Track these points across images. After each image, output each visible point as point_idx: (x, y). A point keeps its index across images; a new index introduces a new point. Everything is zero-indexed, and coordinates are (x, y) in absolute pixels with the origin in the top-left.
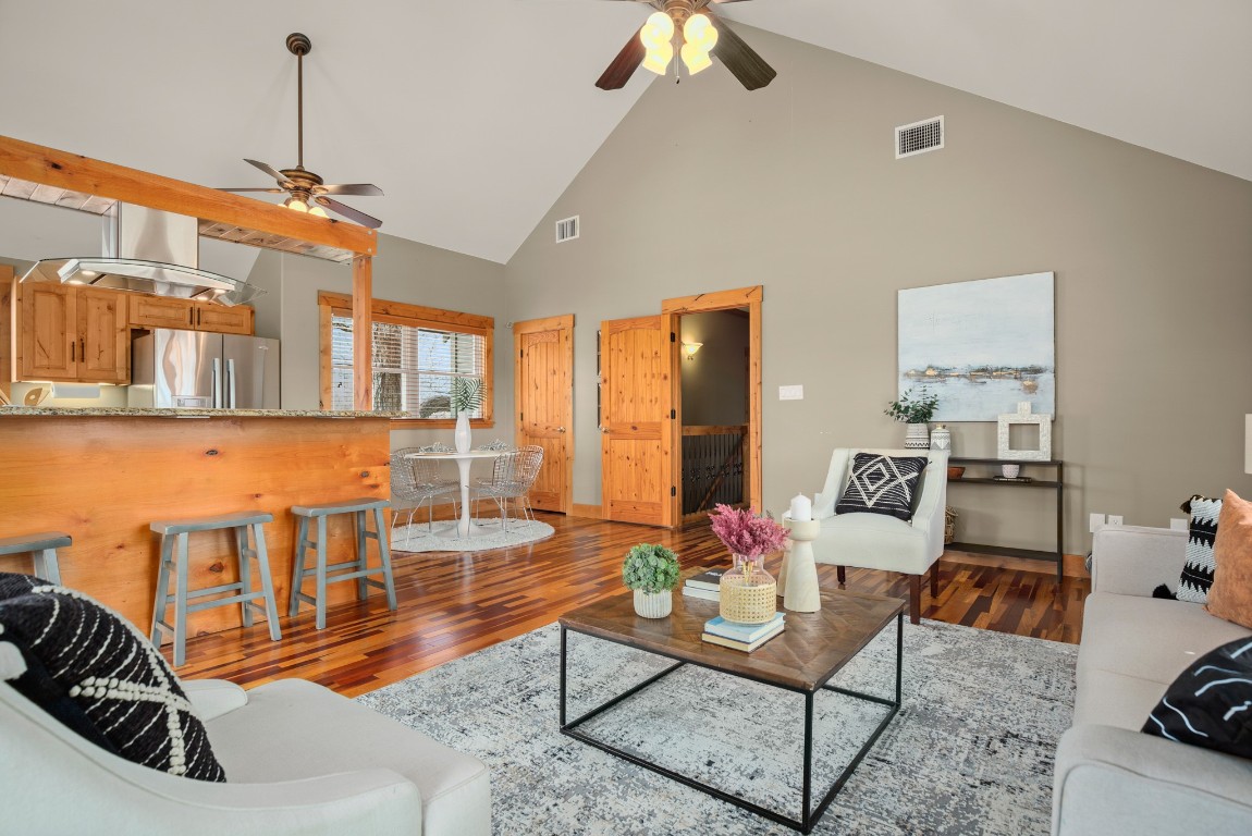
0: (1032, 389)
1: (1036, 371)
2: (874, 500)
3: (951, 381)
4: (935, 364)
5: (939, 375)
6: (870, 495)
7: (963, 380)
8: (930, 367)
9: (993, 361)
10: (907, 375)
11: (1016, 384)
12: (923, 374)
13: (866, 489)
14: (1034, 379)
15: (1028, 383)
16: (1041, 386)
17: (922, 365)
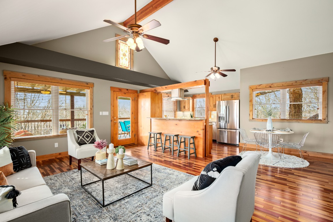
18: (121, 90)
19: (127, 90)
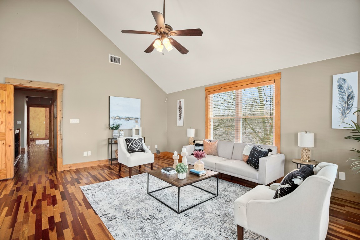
0: (137, 122)
1: (138, 119)
2: (138, 149)
3: (122, 120)
4: (118, 116)
5: (119, 118)
6: (137, 148)
7: (124, 120)
8: (117, 116)
9: (130, 116)
10: (112, 118)
11: (134, 121)
12: (116, 118)
13: (136, 147)
14: (137, 120)
15: (136, 121)
16: (138, 122)
17: (115, 116)
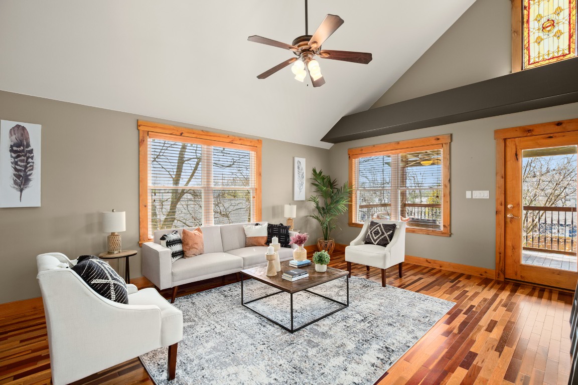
18: (529, 131)
19: (559, 124)
